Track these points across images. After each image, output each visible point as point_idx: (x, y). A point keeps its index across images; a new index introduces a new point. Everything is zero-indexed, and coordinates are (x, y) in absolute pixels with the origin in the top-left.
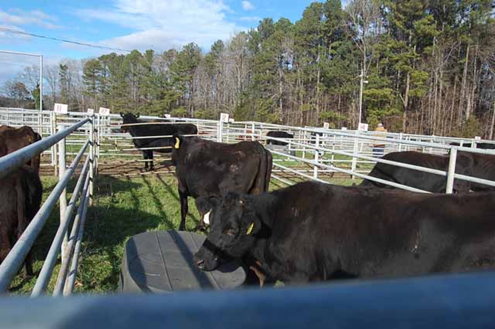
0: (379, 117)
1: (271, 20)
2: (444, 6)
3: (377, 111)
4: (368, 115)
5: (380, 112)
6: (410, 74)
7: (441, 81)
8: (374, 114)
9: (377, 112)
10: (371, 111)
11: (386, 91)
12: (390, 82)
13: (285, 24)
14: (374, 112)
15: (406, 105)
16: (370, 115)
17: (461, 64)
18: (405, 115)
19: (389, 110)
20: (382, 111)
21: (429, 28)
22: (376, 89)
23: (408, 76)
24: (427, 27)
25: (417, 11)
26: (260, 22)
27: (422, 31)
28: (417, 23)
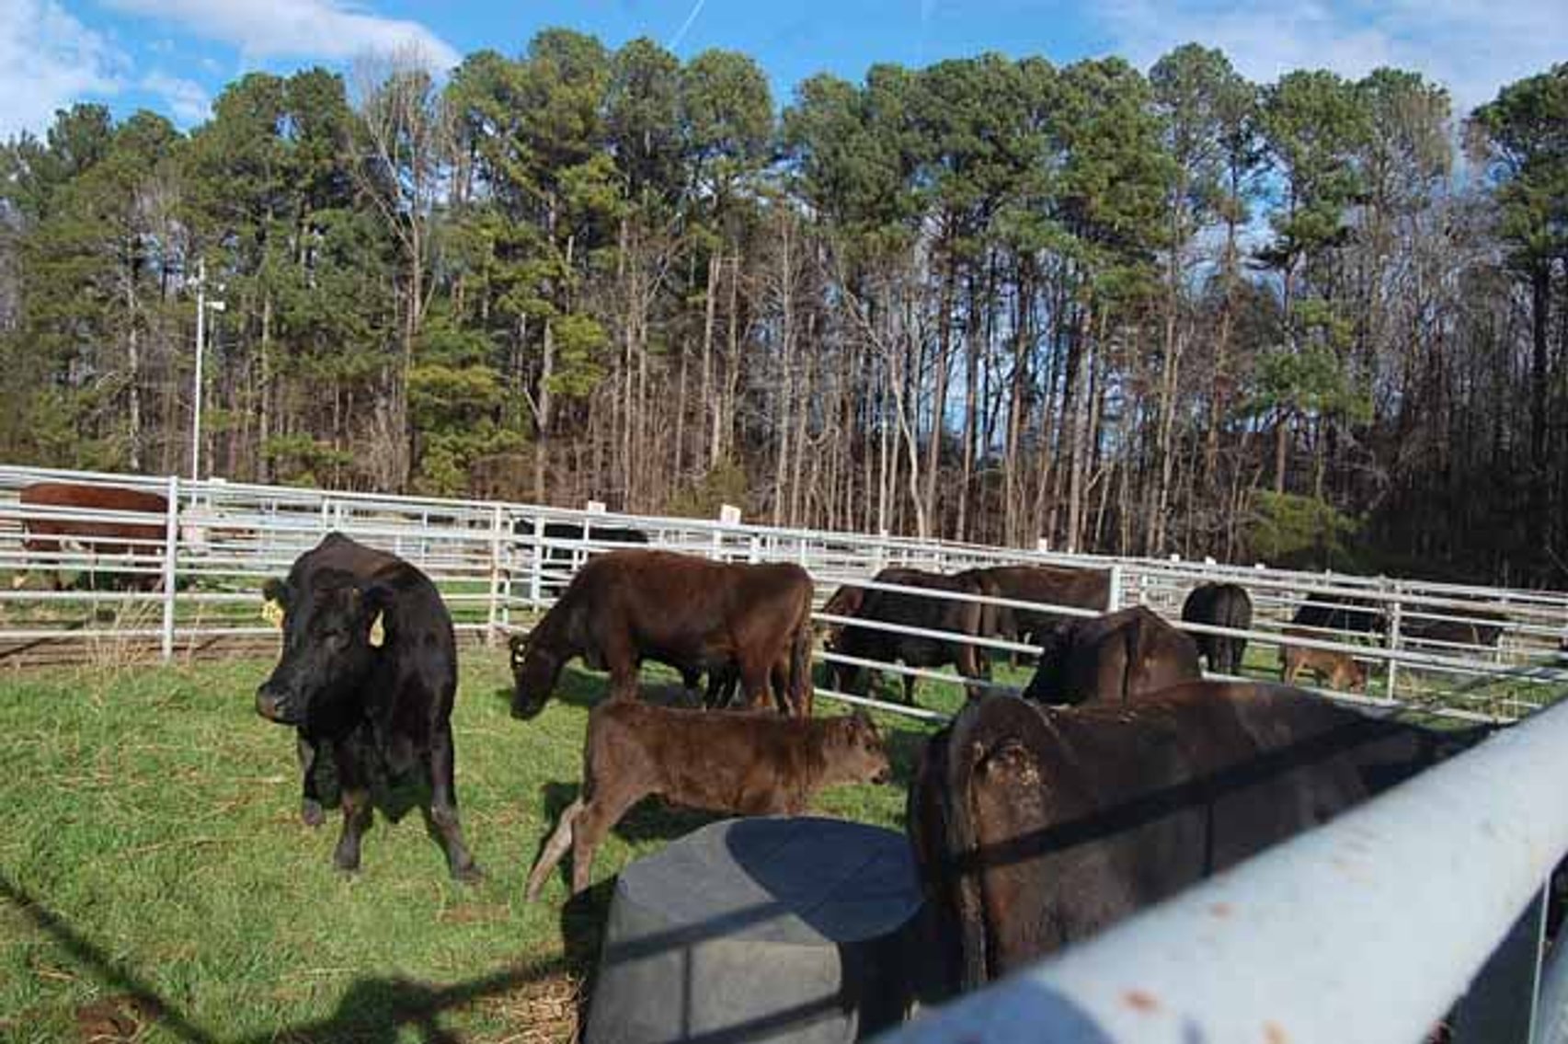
0: (460, 457)
1: (103, 113)
2: (648, 135)
3: (453, 437)
4: (424, 452)
5: (461, 442)
6: (552, 327)
7: (642, 354)
8: (444, 447)
9: (452, 442)
10: (433, 437)
11: (478, 374)
12: (491, 346)
13: (157, 133)
14: (445, 441)
15: (542, 422)
16: (431, 450)
17: (696, 306)
18: (541, 453)
19: (491, 435)
20: (467, 439)
21: (601, 192)
22: (447, 366)
23: (548, 331)
24: (594, 188)
25: (567, 138)
26: (59, 113)
27: (581, 198)
28: (567, 173)
